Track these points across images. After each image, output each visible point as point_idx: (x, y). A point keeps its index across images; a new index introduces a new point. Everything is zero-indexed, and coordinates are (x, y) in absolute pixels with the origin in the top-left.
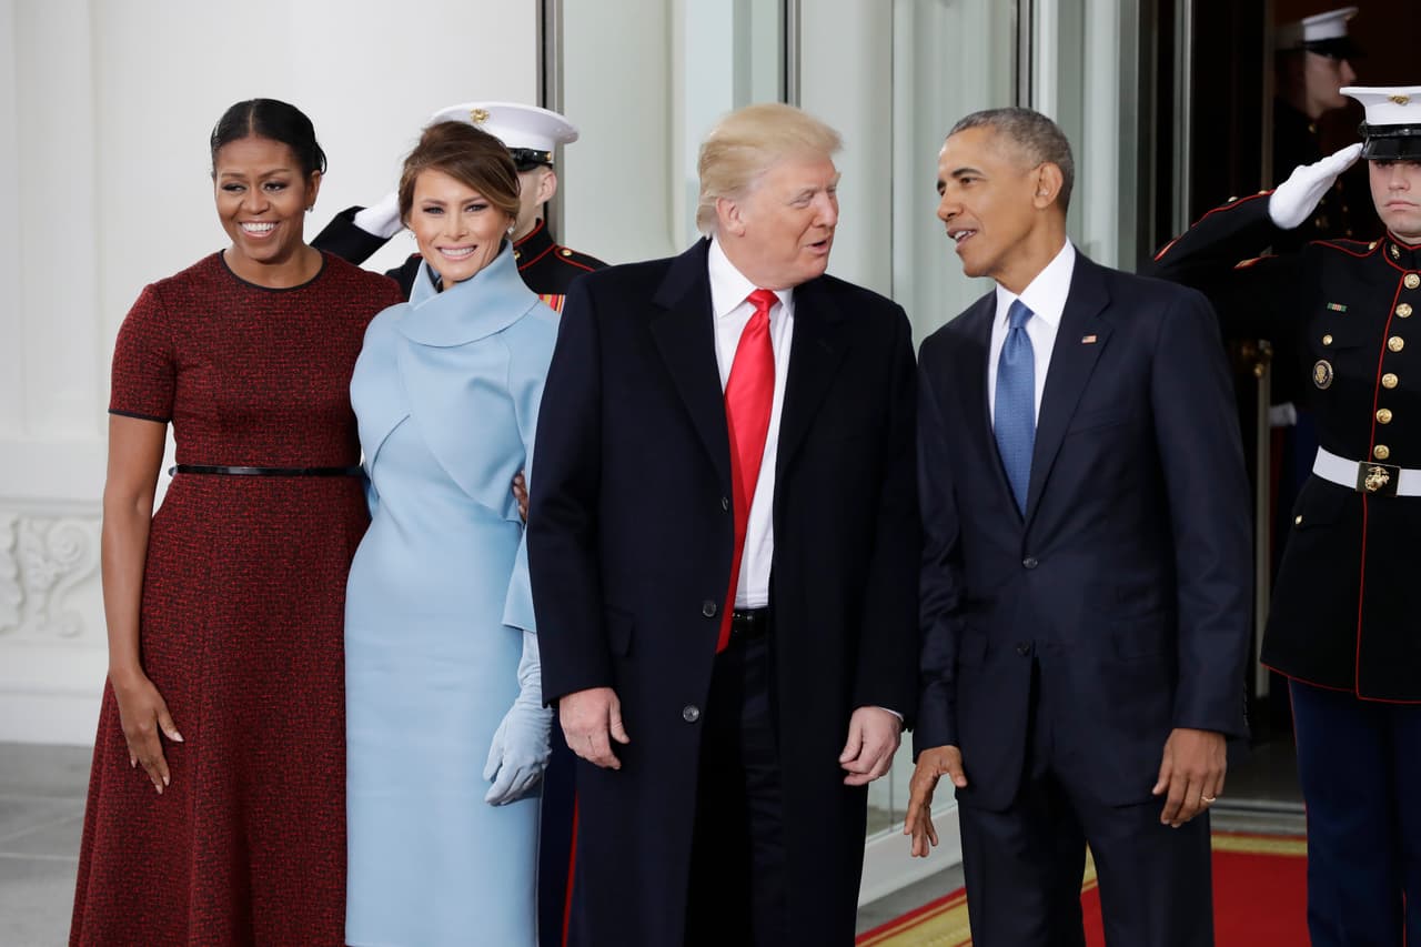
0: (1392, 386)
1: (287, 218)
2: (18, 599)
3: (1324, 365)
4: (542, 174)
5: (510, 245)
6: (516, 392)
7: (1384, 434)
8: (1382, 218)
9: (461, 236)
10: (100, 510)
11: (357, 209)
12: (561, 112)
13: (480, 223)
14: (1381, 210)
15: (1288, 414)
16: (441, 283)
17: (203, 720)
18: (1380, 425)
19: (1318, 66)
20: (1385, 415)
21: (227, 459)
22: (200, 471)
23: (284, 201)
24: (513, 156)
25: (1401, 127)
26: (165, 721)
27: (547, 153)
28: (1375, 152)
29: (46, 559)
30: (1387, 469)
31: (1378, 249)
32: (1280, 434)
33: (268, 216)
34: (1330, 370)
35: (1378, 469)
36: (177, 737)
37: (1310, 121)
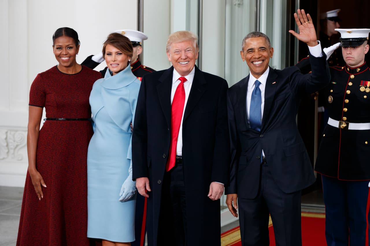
0: (347, 102)
1: (72, 56)
2: (7, 151)
3: (331, 97)
4: (139, 48)
5: (130, 65)
6: (131, 101)
7: (345, 114)
8: (345, 61)
9: (115, 61)
10: (27, 129)
11: (92, 56)
12: (143, 32)
13: (120, 58)
14: (345, 59)
15: (322, 109)
16: (113, 73)
17: (52, 181)
18: (344, 112)
19: (330, 23)
20: (346, 110)
21: (58, 116)
22: (52, 119)
23: (72, 52)
24: (132, 43)
25: (350, 39)
26: (42, 182)
27: (140, 42)
28: (343, 45)
29: (14, 141)
30: (346, 123)
31: (344, 69)
32: (320, 114)
33: (68, 55)
34: (332, 98)
35: (344, 123)
36: (45, 186)
37: (328, 37)
